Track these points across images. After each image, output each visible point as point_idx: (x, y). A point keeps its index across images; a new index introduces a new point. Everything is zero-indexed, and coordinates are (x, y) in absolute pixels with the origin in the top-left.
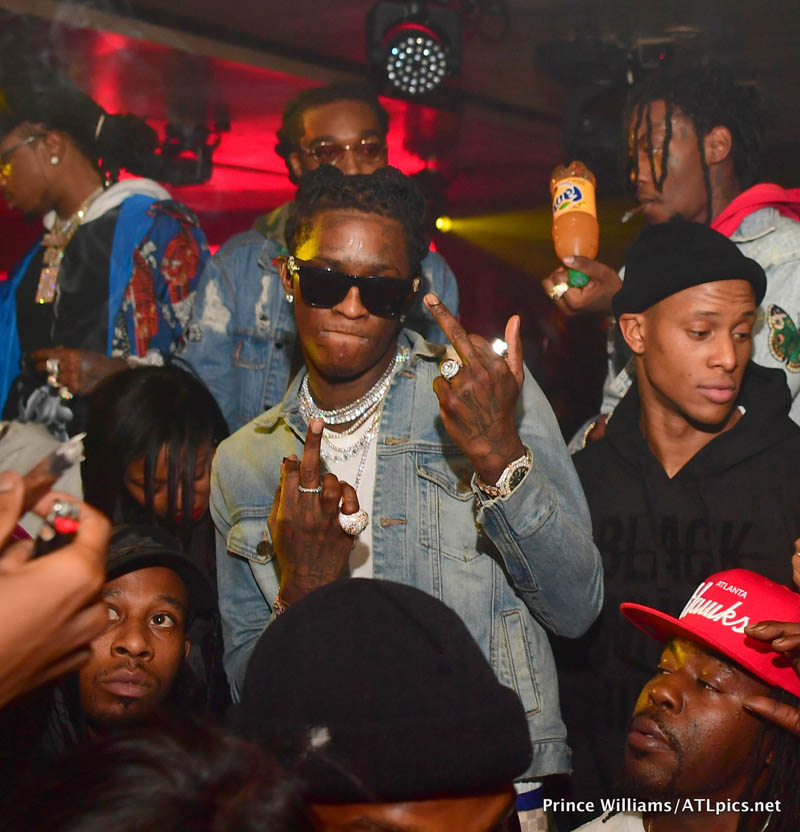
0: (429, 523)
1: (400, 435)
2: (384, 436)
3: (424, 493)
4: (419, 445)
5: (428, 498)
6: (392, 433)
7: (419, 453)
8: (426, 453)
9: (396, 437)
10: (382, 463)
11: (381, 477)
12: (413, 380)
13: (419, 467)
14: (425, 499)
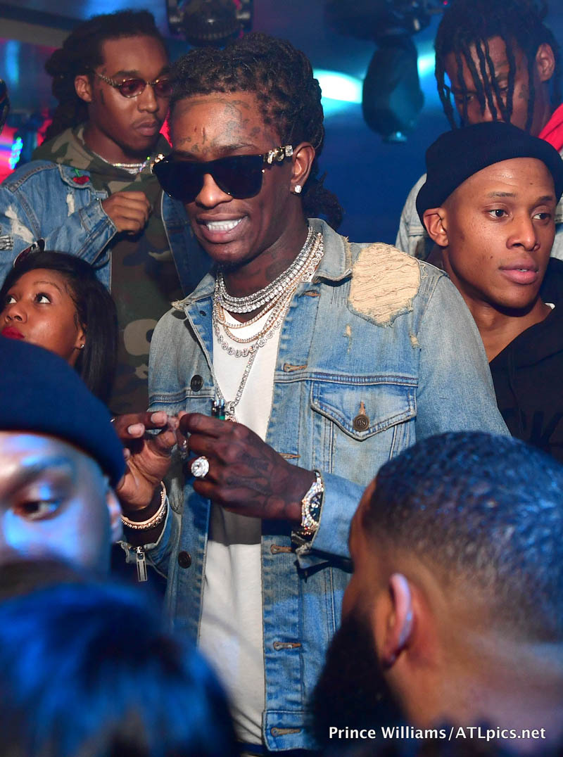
0: (322, 459)
1: (298, 361)
2: (282, 362)
3: (318, 426)
4: (316, 373)
5: (322, 432)
6: (291, 359)
7: (316, 382)
8: (322, 382)
9: (294, 363)
10: (279, 391)
11: (277, 406)
12: (316, 299)
13: (314, 397)
14: (320, 434)
